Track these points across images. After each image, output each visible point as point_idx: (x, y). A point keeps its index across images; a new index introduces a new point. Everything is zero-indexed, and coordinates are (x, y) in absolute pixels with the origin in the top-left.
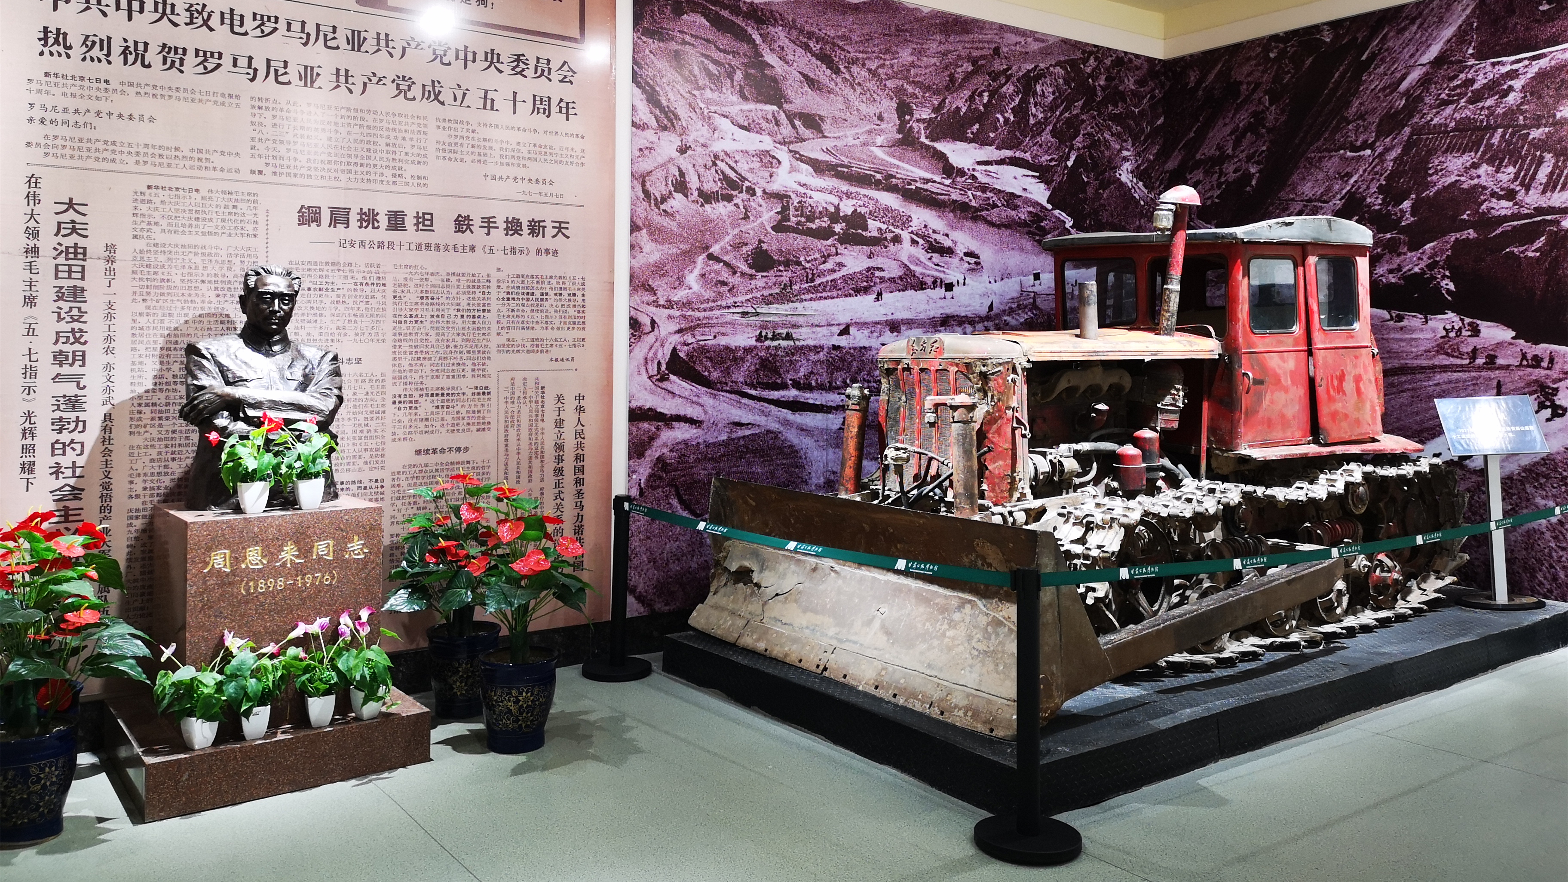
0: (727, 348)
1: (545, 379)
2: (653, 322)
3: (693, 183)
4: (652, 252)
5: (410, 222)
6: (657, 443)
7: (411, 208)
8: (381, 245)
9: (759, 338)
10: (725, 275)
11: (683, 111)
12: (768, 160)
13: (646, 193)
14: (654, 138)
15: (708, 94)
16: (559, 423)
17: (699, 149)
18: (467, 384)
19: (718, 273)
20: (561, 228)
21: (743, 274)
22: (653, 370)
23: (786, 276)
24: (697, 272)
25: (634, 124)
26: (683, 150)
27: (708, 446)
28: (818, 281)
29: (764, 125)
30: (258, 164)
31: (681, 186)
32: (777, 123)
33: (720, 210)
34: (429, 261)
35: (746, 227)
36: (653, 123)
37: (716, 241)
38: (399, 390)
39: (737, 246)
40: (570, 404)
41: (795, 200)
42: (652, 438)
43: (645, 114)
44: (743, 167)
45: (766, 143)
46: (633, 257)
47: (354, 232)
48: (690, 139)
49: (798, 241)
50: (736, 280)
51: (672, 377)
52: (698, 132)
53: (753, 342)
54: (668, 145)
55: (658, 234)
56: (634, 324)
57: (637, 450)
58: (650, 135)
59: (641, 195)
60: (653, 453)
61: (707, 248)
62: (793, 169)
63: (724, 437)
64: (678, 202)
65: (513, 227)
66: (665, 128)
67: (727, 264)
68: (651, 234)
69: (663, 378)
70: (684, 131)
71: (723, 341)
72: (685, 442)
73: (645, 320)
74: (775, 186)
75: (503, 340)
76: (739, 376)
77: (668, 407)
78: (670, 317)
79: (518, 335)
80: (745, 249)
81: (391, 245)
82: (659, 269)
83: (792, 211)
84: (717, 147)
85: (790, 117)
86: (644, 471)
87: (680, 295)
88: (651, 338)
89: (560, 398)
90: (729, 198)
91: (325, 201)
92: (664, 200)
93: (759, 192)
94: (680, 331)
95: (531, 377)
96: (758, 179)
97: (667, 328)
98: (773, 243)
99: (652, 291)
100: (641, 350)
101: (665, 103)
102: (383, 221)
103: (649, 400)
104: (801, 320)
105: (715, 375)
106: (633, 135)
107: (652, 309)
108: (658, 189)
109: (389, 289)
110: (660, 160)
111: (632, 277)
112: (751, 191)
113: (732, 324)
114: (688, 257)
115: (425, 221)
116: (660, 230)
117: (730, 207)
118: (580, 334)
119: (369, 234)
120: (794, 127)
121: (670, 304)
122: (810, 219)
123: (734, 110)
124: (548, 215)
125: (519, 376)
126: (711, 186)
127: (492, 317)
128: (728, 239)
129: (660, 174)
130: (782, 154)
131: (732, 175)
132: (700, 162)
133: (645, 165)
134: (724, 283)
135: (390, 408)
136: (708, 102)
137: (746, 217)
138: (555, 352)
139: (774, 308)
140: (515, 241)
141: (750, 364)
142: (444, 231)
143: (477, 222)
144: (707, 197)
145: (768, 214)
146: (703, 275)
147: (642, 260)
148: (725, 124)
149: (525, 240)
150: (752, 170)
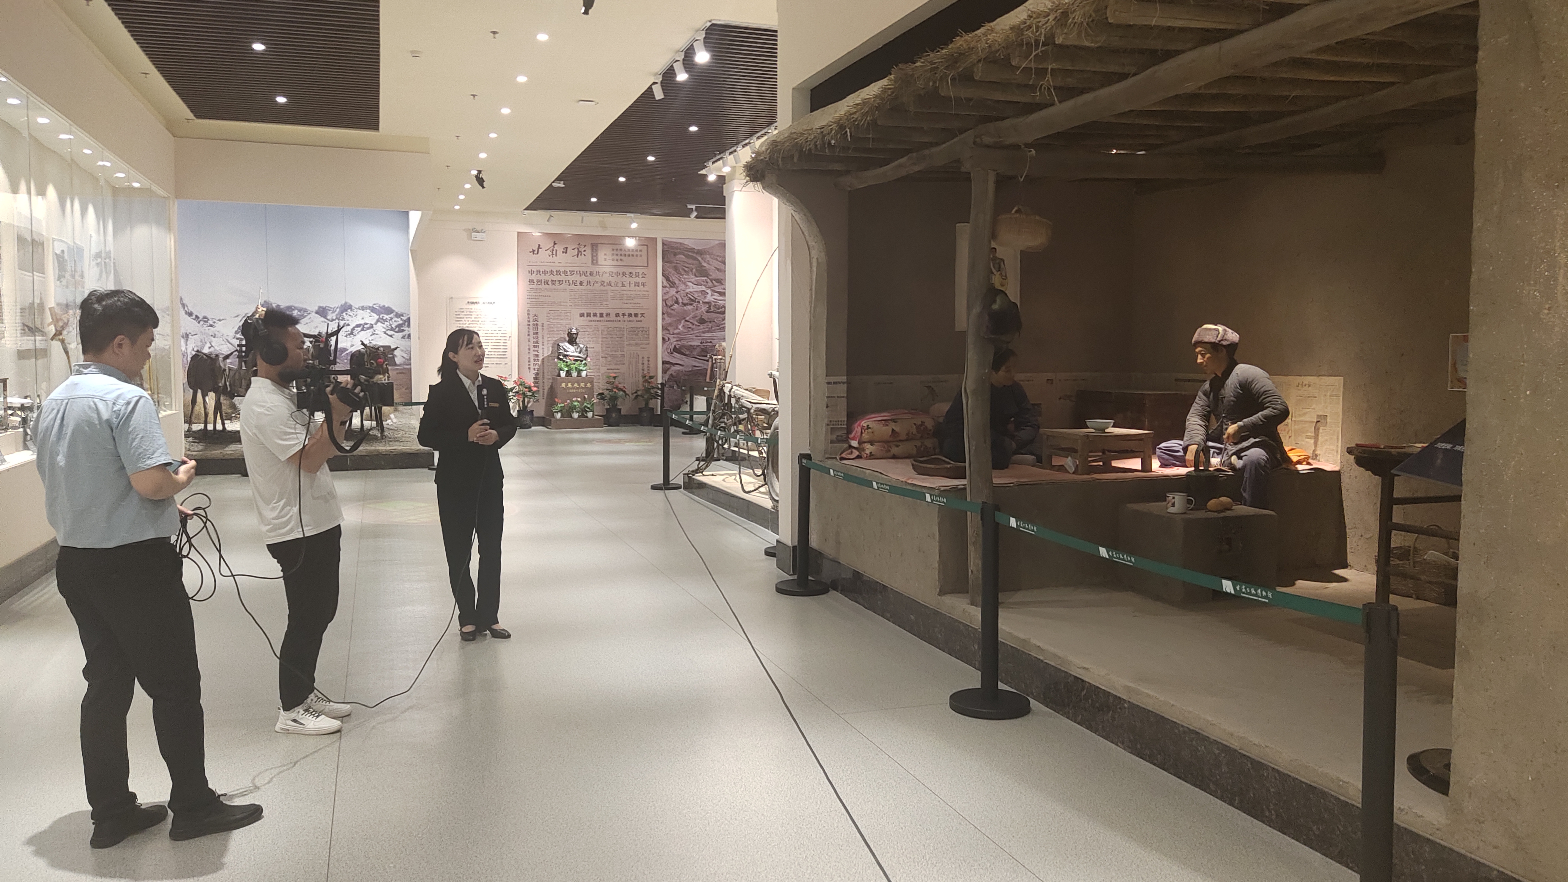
0: (691, 345)
1: (639, 353)
2: (669, 339)
3: (680, 300)
4: (668, 320)
5: (604, 315)
6: (670, 370)
7: (605, 312)
8: (598, 321)
9: (701, 343)
10: (691, 325)
11: (677, 282)
12: (704, 293)
13: (666, 304)
14: (668, 290)
15: (685, 276)
16: (643, 364)
17: (682, 292)
18: (619, 353)
19: (688, 325)
20: (642, 315)
21: (696, 325)
22: (669, 351)
23: (710, 326)
24: (682, 325)
25: (663, 287)
26: (677, 292)
27: (686, 371)
28: (721, 327)
29: (702, 283)
30: (571, 304)
31: (677, 302)
32: (707, 282)
33: (689, 307)
34: (609, 324)
35: (697, 312)
36: (668, 286)
37: (688, 316)
38: (602, 355)
39: (694, 317)
40: (646, 359)
41: (713, 304)
42: (669, 369)
43: (665, 283)
44: (696, 296)
45: (704, 288)
46: (662, 321)
47: (592, 318)
48: (679, 289)
49: (715, 315)
50: (694, 327)
51: (675, 353)
52: (682, 287)
53: (699, 344)
54: (673, 291)
55: (670, 315)
56: (663, 339)
57: (664, 371)
58: (667, 289)
59: (665, 305)
60: (669, 373)
61: (685, 318)
62: (712, 295)
63: (690, 370)
64: (676, 306)
65: (630, 315)
66: (671, 287)
67: (691, 322)
68: (668, 315)
69: (672, 353)
70: (677, 287)
71: (690, 343)
72: (679, 370)
73: (667, 338)
74: (706, 300)
75: (627, 343)
76: (695, 353)
77: (673, 361)
78: (674, 337)
79: (631, 342)
80: (697, 318)
81: (600, 321)
82: (670, 324)
83: (712, 307)
84: (688, 291)
85: (711, 281)
86: (667, 377)
87: (676, 331)
88: (668, 342)
89: (643, 358)
90: (691, 305)
91: (585, 311)
92: (672, 306)
93: (701, 302)
94: (677, 341)
95: (635, 352)
96: (701, 299)
97: (672, 340)
98: (706, 316)
99: (668, 330)
100: (665, 346)
101: (671, 279)
102: (598, 315)
103: (668, 359)
104: (715, 338)
105: (687, 353)
106: (662, 290)
107: (668, 335)
108: (669, 303)
109: (600, 331)
110: (670, 295)
111: (662, 327)
112: (699, 302)
113: (692, 339)
114: (679, 321)
115: (608, 315)
116: (671, 314)
117: (692, 307)
118: (648, 342)
119: (595, 318)
120: (713, 283)
121: (673, 334)
122: (719, 309)
123: (692, 280)
124: (639, 312)
125: (632, 352)
126: (685, 302)
127: (625, 337)
128: (691, 316)
129: (670, 299)
130: (709, 291)
131: (692, 298)
132: (682, 295)
133: (666, 297)
134: (690, 328)
135: (601, 359)
136: (685, 279)
137: (697, 310)
138: (642, 346)
139: (706, 335)
140: (631, 319)
141: (698, 350)
142: (613, 317)
143: (621, 315)
144: (685, 305)
145: (704, 308)
146: (683, 326)
147: (665, 322)
148: (690, 284)
149: (633, 318)
150: (698, 296)
